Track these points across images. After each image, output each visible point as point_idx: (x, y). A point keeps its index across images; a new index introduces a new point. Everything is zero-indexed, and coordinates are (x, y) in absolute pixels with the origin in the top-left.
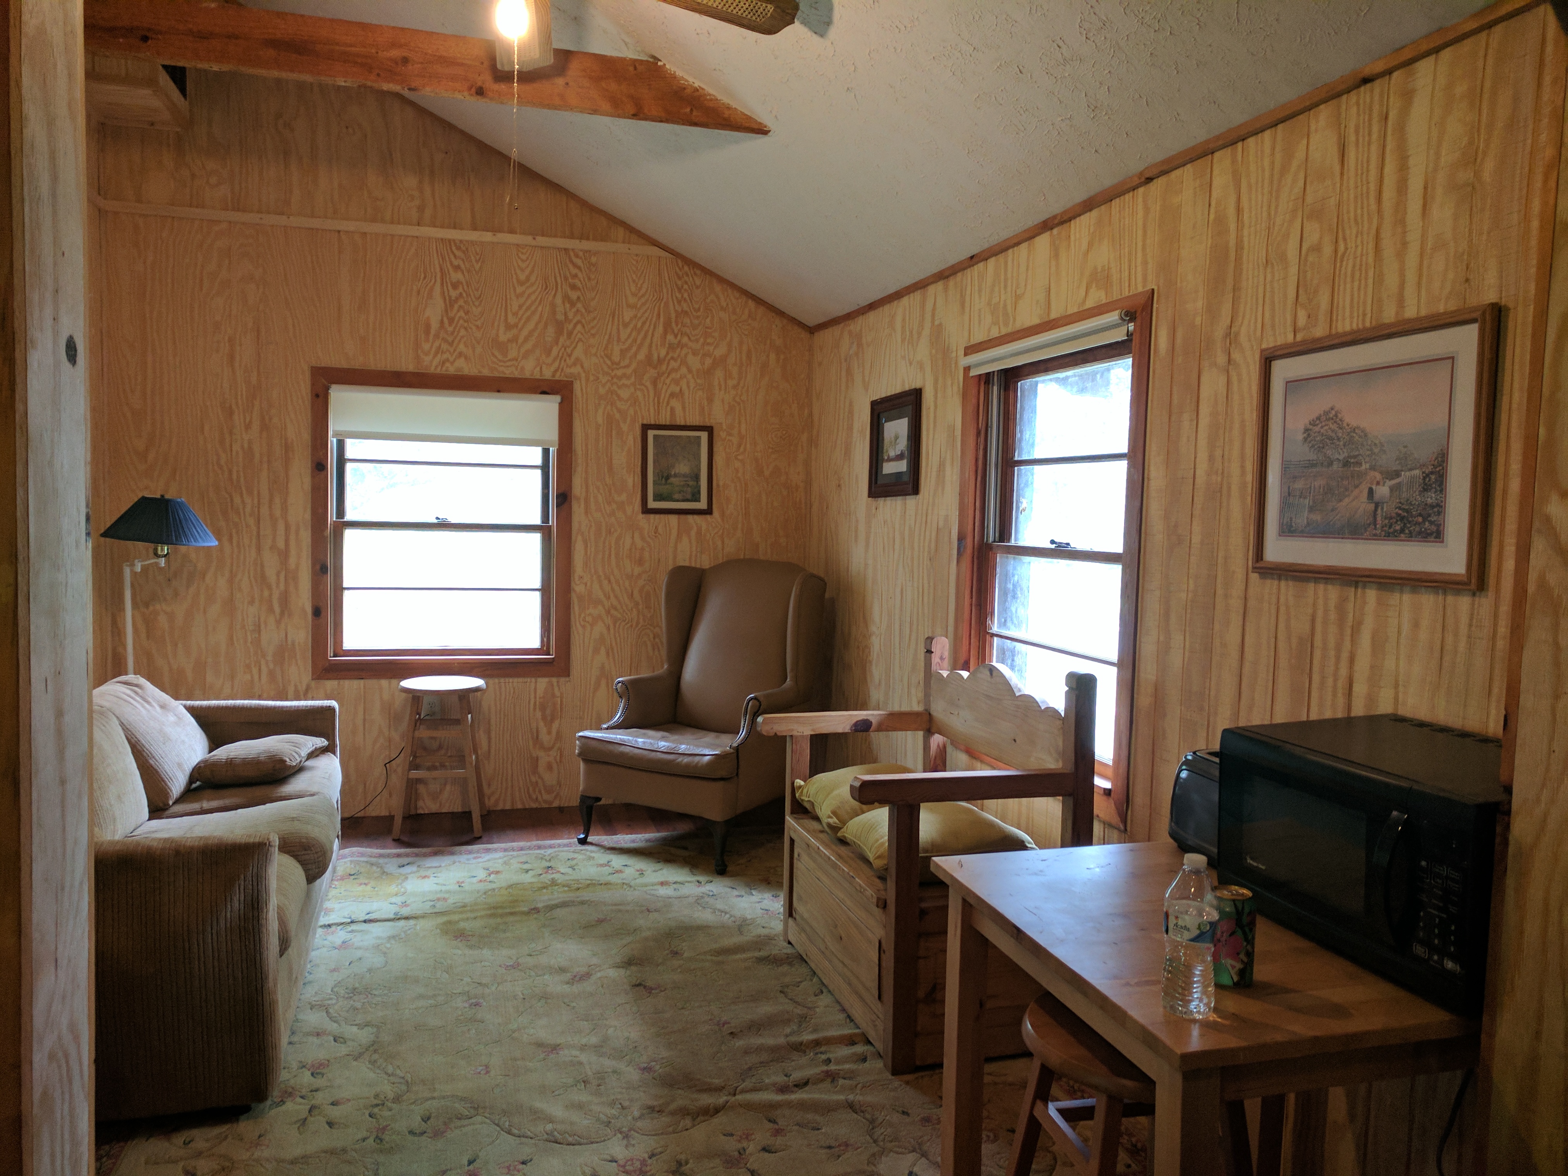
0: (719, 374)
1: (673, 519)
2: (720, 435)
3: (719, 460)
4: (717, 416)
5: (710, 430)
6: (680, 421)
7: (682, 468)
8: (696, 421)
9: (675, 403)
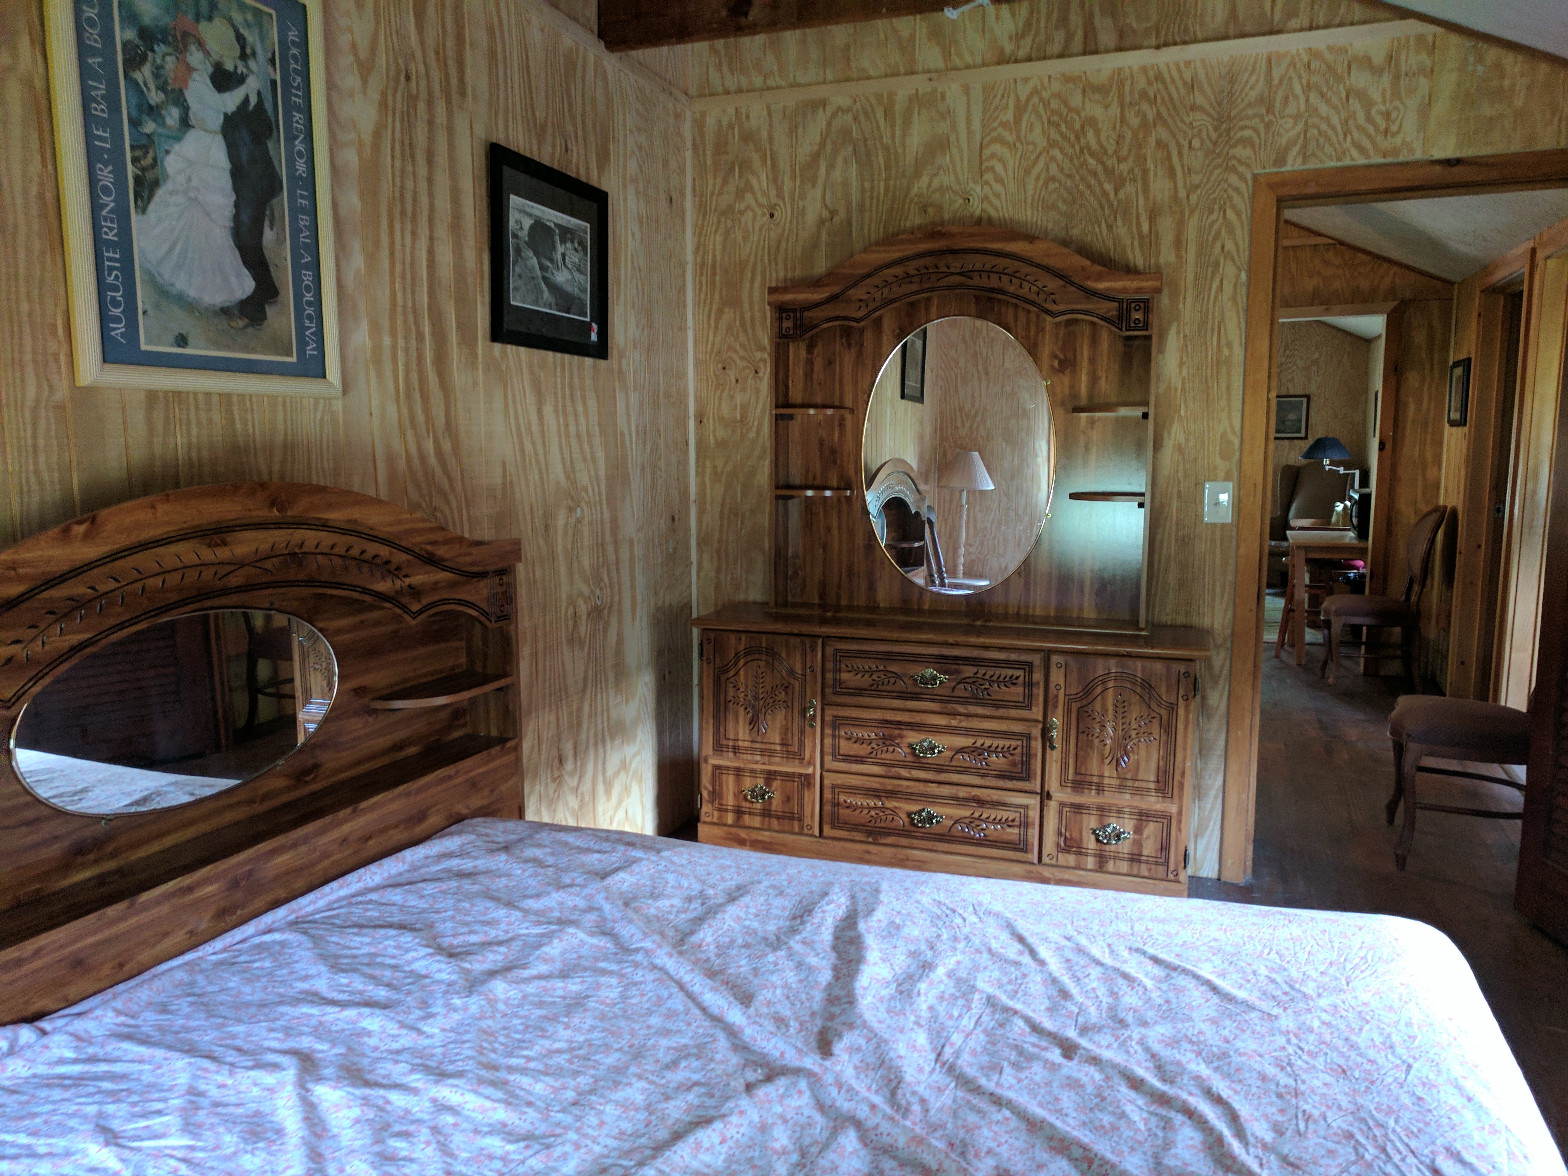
0: (1314, 368)
1: (1286, 442)
2: (1314, 399)
3: (1312, 412)
4: (1313, 389)
5: (1308, 397)
6: (1292, 392)
7: (1292, 416)
8: (1301, 393)
9: (1290, 385)
